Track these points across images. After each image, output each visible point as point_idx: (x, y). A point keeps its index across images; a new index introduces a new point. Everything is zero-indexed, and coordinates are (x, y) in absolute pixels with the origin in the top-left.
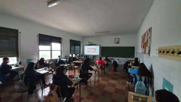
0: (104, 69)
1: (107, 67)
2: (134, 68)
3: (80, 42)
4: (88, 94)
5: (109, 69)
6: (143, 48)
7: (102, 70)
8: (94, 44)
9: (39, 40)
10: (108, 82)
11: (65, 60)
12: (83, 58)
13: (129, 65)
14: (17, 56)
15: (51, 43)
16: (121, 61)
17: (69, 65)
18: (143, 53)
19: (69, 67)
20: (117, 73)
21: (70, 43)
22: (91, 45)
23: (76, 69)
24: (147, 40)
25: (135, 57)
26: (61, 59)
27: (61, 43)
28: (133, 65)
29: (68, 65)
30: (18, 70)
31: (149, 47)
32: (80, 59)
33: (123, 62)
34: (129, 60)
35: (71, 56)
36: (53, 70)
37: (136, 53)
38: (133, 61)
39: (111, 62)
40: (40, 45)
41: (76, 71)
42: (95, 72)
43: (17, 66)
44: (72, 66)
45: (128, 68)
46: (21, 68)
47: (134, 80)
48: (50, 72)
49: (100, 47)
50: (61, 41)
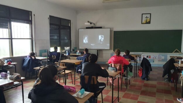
3: (70, 21)
8: (98, 25)
16: (154, 59)
20: (150, 82)
21: (51, 24)
22: (92, 28)
27: (31, 24)
36: (22, 78)
48: (16, 83)
49: (111, 31)
50: (30, 19)
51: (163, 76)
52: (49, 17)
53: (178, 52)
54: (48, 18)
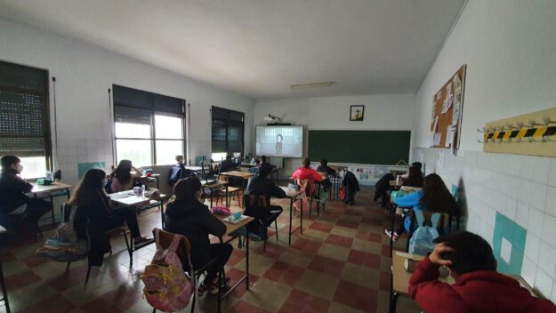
1: (325, 191)
3: (244, 114)
4: (271, 265)
5: (332, 196)
6: (437, 131)
7: (310, 198)
8: (284, 122)
9: (115, 104)
10: (328, 234)
11: (200, 168)
14: (48, 154)
15: (153, 114)
16: (368, 174)
17: (209, 181)
18: (434, 147)
19: (211, 189)
20: (356, 208)
21: (213, 119)
22: (276, 125)
23: (232, 197)
24: (451, 108)
27: (184, 118)
29: (207, 184)
30: (52, 197)
31: (457, 126)
32: (242, 168)
33: (376, 177)
36: (162, 195)
37: (414, 151)
39: (339, 177)
40: (118, 121)
41: (232, 202)
42: (292, 205)
43: (47, 183)
44: (220, 186)
46: (62, 190)
47: (407, 224)
48: (152, 202)
49: (304, 131)
50: (183, 111)
52: (211, 109)
53: (404, 164)
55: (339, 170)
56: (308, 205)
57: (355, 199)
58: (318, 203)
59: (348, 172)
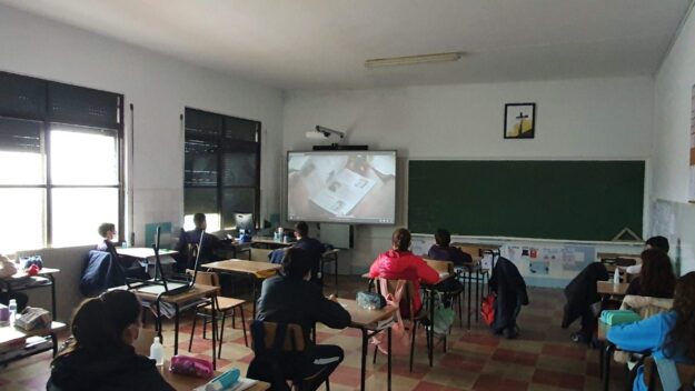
0: (428, 322)
1: (447, 305)
2: (637, 310)
5: (465, 316)
7: (411, 324)
8: (353, 141)
11: (150, 252)
12: (276, 240)
13: (602, 286)
15: (47, 128)
16: (549, 262)
17: (172, 286)
19: (176, 305)
20: (520, 346)
21: (188, 136)
22: (334, 148)
23: (229, 322)
25: (646, 237)
26: (120, 251)
27: (121, 135)
28: (635, 286)
29: (167, 293)
32: (253, 250)
33: (566, 268)
34: (605, 257)
35: (189, 224)
37: (654, 207)
38: (633, 263)
39: (480, 270)
41: (229, 332)
42: (366, 338)
44: (198, 299)
45: (595, 307)
50: (118, 121)
51: (566, 325)
52: (183, 113)
54: (181, 117)
55: (481, 254)
56: (407, 341)
57: (518, 322)
58: (431, 334)
59: (501, 258)
